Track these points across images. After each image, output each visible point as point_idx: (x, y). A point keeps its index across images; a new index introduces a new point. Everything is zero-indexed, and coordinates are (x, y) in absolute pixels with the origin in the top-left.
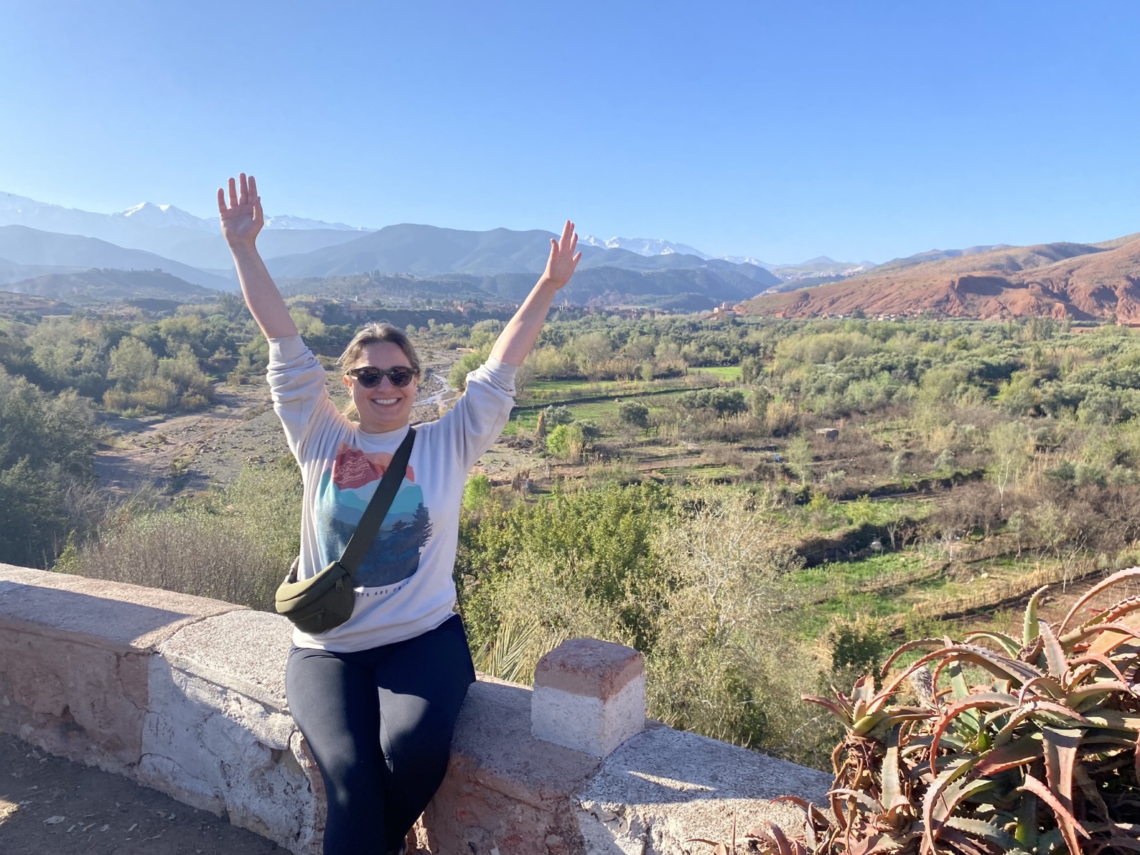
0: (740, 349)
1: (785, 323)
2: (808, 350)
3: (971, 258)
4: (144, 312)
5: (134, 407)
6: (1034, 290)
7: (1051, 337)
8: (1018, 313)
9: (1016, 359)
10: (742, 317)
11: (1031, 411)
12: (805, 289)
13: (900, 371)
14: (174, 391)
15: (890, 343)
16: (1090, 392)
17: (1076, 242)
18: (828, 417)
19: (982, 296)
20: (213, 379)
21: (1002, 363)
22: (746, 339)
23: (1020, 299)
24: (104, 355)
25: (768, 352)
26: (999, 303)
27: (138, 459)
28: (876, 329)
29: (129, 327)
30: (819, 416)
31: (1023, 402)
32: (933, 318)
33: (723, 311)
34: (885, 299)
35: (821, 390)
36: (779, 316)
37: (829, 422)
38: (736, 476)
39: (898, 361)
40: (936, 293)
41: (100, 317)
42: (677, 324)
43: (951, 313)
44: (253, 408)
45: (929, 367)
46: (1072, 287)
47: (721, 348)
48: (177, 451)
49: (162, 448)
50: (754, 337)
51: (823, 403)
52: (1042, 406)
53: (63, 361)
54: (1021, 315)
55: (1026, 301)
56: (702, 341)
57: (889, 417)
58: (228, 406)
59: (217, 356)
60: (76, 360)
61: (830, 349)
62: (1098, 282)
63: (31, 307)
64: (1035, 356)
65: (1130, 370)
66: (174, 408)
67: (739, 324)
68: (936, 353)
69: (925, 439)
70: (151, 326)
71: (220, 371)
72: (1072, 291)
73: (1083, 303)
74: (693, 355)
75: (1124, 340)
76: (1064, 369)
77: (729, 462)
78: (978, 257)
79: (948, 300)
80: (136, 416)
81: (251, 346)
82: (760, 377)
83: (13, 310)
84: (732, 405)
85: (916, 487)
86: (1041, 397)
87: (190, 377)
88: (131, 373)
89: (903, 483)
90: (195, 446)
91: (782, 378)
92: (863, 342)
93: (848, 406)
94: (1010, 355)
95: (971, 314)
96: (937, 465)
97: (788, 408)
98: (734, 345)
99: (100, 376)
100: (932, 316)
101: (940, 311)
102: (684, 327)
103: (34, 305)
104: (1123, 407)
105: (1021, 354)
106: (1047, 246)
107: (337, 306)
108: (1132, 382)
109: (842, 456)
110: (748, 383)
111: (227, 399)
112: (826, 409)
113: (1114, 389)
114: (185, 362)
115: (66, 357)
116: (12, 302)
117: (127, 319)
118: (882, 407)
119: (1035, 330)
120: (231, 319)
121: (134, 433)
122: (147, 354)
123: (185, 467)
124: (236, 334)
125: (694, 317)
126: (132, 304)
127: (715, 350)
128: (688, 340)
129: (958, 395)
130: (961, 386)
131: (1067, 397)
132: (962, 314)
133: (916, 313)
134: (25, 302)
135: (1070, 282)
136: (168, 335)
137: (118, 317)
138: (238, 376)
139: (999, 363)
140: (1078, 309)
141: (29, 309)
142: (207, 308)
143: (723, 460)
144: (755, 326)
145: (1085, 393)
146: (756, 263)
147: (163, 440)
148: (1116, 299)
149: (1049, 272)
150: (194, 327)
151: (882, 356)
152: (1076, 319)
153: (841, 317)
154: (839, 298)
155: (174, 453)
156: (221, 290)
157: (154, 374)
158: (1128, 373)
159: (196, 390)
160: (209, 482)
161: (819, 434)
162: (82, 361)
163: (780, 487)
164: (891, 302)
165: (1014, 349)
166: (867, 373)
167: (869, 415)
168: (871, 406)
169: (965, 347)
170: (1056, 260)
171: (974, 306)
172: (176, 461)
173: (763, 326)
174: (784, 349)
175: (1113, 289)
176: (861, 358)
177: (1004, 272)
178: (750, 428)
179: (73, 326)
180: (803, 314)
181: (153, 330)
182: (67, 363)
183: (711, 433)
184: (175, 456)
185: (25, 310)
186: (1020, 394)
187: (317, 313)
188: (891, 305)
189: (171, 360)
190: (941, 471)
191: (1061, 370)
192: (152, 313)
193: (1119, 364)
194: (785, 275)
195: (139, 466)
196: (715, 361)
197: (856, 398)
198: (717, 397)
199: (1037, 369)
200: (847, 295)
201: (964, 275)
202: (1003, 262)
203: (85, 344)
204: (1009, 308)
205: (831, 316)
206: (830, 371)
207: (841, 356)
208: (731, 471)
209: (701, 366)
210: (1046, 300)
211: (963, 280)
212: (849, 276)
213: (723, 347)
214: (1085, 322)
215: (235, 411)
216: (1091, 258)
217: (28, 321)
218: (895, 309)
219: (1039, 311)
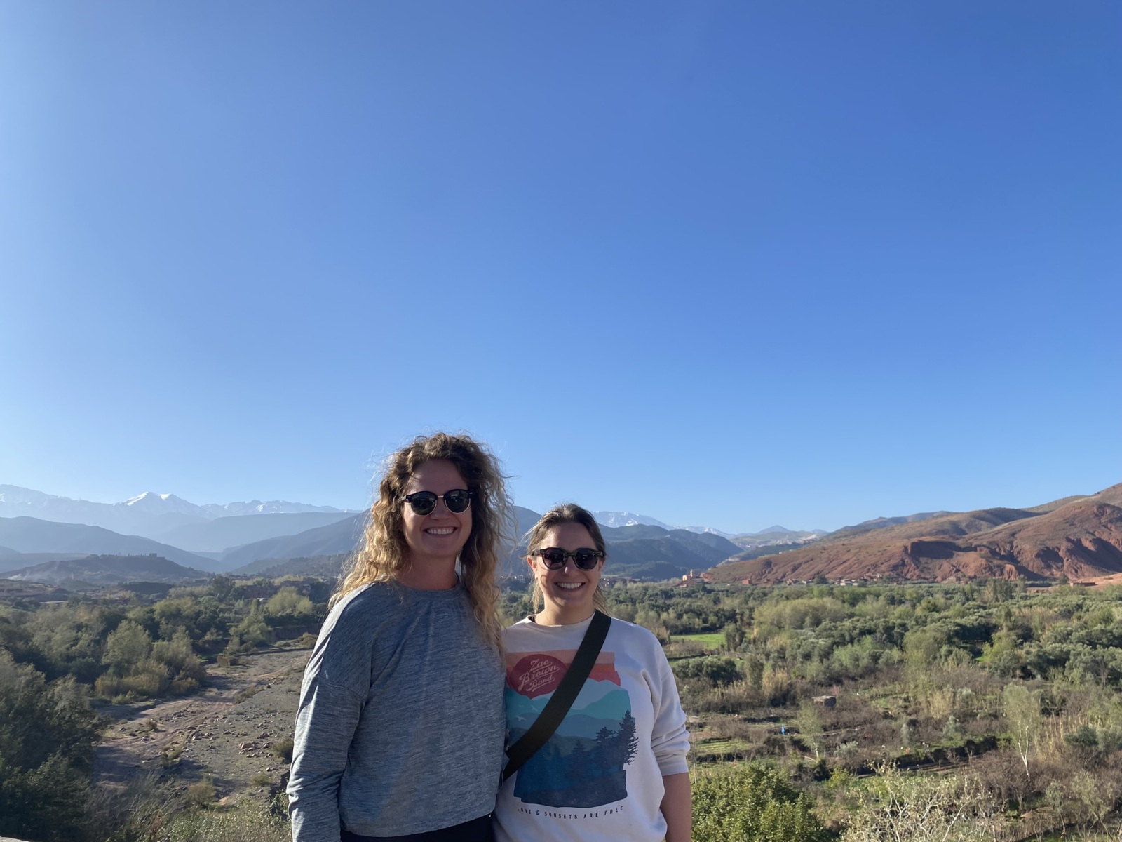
0: (717, 616)
1: (754, 590)
2: (786, 616)
3: (917, 524)
4: (137, 596)
5: (125, 693)
6: (983, 553)
7: (1012, 597)
8: (972, 575)
9: (987, 620)
10: (710, 584)
11: (1018, 672)
12: (766, 556)
13: (878, 635)
14: (166, 675)
15: (860, 607)
16: (1072, 652)
17: (1011, 507)
18: (821, 684)
19: (934, 560)
20: (202, 661)
21: (976, 623)
22: (721, 606)
23: (972, 562)
24: (100, 640)
25: (745, 619)
26: (953, 566)
27: (128, 748)
28: (843, 594)
29: (124, 611)
30: (813, 683)
31: (1009, 664)
32: (892, 582)
33: (691, 578)
34: (845, 565)
35: (807, 657)
36: (746, 582)
37: (823, 689)
38: (746, 751)
39: (876, 625)
40: (890, 558)
41: (95, 602)
42: (650, 591)
43: (908, 576)
44: (244, 690)
45: (906, 630)
46: (1017, 549)
47: (699, 615)
48: (167, 739)
49: (152, 736)
50: (728, 604)
51: (813, 668)
52: (1029, 667)
53: (59, 647)
54: (975, 577)
55: (977, 564)
56: (679, 608)
57: (881, 683)
58: (219, 689)
59: (207, 637)
60: (72, 646)
61: (806, 614)
62: (1040, 544)
63: (29, 594)
64: (1006, 616)
65: (1103, 628)
66: (166, 692)
67: (710, 591)
68: (909, 616)
69: (924, 705)
70: (147, 609)
71: (210, 652)
72: (1019, 552)
73: (1031, 564)
74: (673, 622)
75: (1084, 599)
76: (1036, 629)
77: (735, 736)
78: (923, 523)
79: (903, 564)
80: (126, 703)
81: (242, 626)
82: (744, 645)
83: (12, 597)
84: (725, 674)
85: (932, 757)
86: (1026, 658)
87: (183, 660)
88: (126, 657)
89: (918, 753)
90: (186, 733)
91: (766, 645)
92: (835, 607)
93: (838, 673)
94: (980, 616)
95: (928, 577)
96: (947, 733)
97: (781, 676)
98: (711, 612)
99: (94, 661)
100: (891, 579)
101: (898, 574)
102: (657, 594)
103: (33, 592)
104: (1110, 666)
105: (991, 614)
106: (984, 511)
107: (323, 584)
108: (1109, 640)
109: (846, 726)
110: (732, 651)
111: (218, 681)
112: (817, 675)
113: (1094, 648)
114: (179, 645)
115: (64, 642)
116: (12, 590)
117: (120, 603)
118: (871, 672)
119: (995, 590)
120: (221, 600)
121: (123, 720)
122: (144, 637)
123: (176, 757)
124: (226, 615)
125: (664, 584)
126: (126, 587)
127: (693, 618)
128: (666, 608)
129: (943, 658)
130: (944, 649)
131: (1052, 657)
132: (919, 577)
133: (875, 577)
134: (25, 590)
135: (1015, 545)
136: (161, 617)
137: (113, 602)
138: (228, 658)
139: (972, 624)
140: (1027, 570)
141: (27, 596)
142: (198, 589)
143: (729, 733)
144: (725, 592)
145: (1068, 653)
146: (715, 533)
147: (153, 727)
148: (1062, 560)
149: (993, 536)
150: (187, 608)
151: (858, 621)
152: (1029, 580)
153: (805, 582)
154: (800, 564)
155: (164, 741)
156: (211, 572)
157: (148, 657)
158: (1103, 631)
159: (188, 673)
160: (202, 772)
161: (817, 702)
162: (78, 646)
163: (796, 762)
164: (850, 568)
165: (981, 610)
166: (847, 638)
167: (860, 681)
168: (860, 671)
169: (935, 609)
170: (996, 525)
171: (929, 569)
172: (166, 749)
173: (732, 593)
174: (761, 615)
175: (1056, 550)
176: (838, 623)
177: (951, 537)
178: (747, 698)
179: (71, 612)
180: (768, 580)
181: (148, 613)
182: (63, 649)
183: (710, 703)
184: (165, 744)
185: (23, 597)
186: (1005, 656)
187: (304, 591)
188: (850, 570)
189: (166, 643)
190: (951, 739)
191: (1034, 630)
192: (145, 596)
193: (1090, 623)
194: (744, 543)
195: (129, 756)
196: (694, 629)
197: (844, 663)
198: (710, 666)
199: (1010, 629)
200: (808, 561)
201: (915, 540)
202: (947, 527)
203: (83, 630)
204: (963, 570)
205: (795, 582)
206: (810, 637)
207: (817, 622)
208: (738, 745)
209: (681, 633)
210: (996, 562)
211: (914, 545)
212: (805, 544)
213: (700, 614)
214: (1037, 582)
215: (226, 694)
216: (1028, 522)
217: (25, 607)
218: (855, 574)
219: (992, 573)
